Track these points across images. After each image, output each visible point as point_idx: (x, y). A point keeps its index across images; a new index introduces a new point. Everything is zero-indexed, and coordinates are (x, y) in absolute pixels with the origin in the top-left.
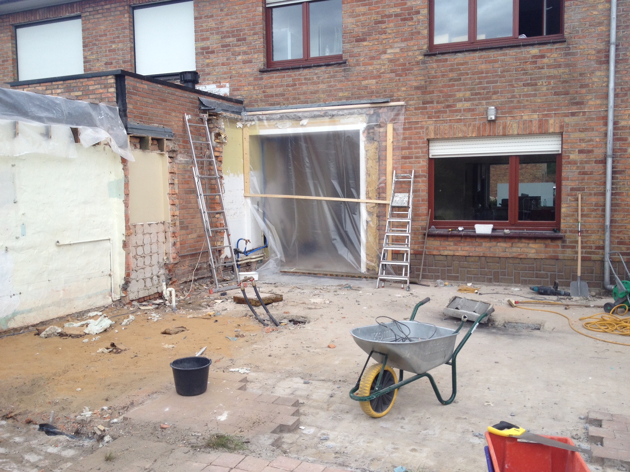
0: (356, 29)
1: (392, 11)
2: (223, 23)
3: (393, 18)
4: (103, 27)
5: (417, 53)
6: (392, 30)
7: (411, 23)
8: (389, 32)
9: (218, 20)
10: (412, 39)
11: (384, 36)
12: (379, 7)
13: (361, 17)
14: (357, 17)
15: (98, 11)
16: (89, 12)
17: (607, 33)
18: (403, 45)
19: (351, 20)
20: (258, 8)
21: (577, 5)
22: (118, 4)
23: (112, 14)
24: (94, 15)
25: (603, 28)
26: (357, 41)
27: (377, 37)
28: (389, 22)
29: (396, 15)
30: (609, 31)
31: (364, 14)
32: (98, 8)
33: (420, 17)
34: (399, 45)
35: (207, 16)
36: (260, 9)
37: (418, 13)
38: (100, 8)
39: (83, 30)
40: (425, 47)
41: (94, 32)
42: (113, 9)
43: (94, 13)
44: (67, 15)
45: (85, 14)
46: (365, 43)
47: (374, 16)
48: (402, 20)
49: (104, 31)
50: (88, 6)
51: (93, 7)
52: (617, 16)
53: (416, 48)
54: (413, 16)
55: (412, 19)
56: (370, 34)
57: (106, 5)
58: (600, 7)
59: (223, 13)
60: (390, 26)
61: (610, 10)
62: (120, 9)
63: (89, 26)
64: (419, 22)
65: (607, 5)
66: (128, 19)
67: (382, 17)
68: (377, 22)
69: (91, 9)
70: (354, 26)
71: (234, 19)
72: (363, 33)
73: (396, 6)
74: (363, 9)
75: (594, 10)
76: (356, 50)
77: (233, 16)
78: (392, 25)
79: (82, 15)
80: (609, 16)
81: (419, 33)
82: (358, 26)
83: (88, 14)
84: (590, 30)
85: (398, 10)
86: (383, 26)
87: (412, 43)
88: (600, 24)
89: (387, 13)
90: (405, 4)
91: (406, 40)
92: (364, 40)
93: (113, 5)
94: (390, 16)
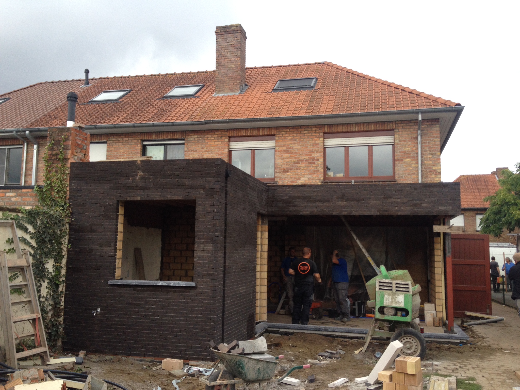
0: (283, 166)
1: (303, 158)
2: (203, 155)
3: (304, 162)
4: (122, 151)
5: (318, 181)
6: (304, 168)
7: (314, 165)
8: (302, 169)
9: (200, 153)
10: (315, 174)
11: (299, 171)
12: (296, 155)
13: (286, 160)
14: (283, 159)
15: (119, 140)
16: (113, 141)
17: (417, 179)
18: (310, 176)
19: (280, 161)
20: (225, 149)
21: (401, 164)
22: (134, 138)
23: (129, 143)
24: (116, 143)
25: (415, 176)
26: (283, 172)
27: (295, 171)
28: (302, 164)
29: (306, 160)
30: (418, 178)
31: (287, 158)
32: (119, 139)
33: (319, 163)
34: (308, 176)
35: (193, 151)
36: (227, 150)
37: (318, 160)
38: (121, 139)
39: (108, 151)
40: (322, 178)
41: (115, 153)
42: (129, 141)
43: (116, 142)
44: (97, 141)
45: (110, 142)
46: (288, 174)
47: (294, 160)
48: (309, 163)
49: (122, 153)
50: (112, 137)
51: (116, 138)
52: (422, 171)
53: (317, 178)
54: (315, 162)
55: (315, 163)
56: (291, 169)
57: (125, 138)
58: (413, 166)
59: (203, 150)
60: (303, 166)
61: (418, 167)
62: (135, 141)
63: (112, 149)
64: (318, 165)
65: (416, 165)
66: (140, 148)
67: (298, 161)
68: (295, 163)
69: (114, 139)
70: (282, 164)
71: (210, 154)
72: (287, 168)
73: (306, 155)
74: (287, 156)
75: (410, 167)
76: (283, 177)
77: (210, 152)
78: (303, 165)
79: (107, 142)
80: (418, 170)
81: (318, 171)
82: (284, 164)
83: (112, 142)
84: (408, 177)
85: (307, 158)
86: (299, 165)
87: (315, 176)
88: (413, 174)
89: (301, 159)
90: (311, 155)
91: (311, 174)
92: (288, 172)
93: (130, 139)
94: (302, 160)
